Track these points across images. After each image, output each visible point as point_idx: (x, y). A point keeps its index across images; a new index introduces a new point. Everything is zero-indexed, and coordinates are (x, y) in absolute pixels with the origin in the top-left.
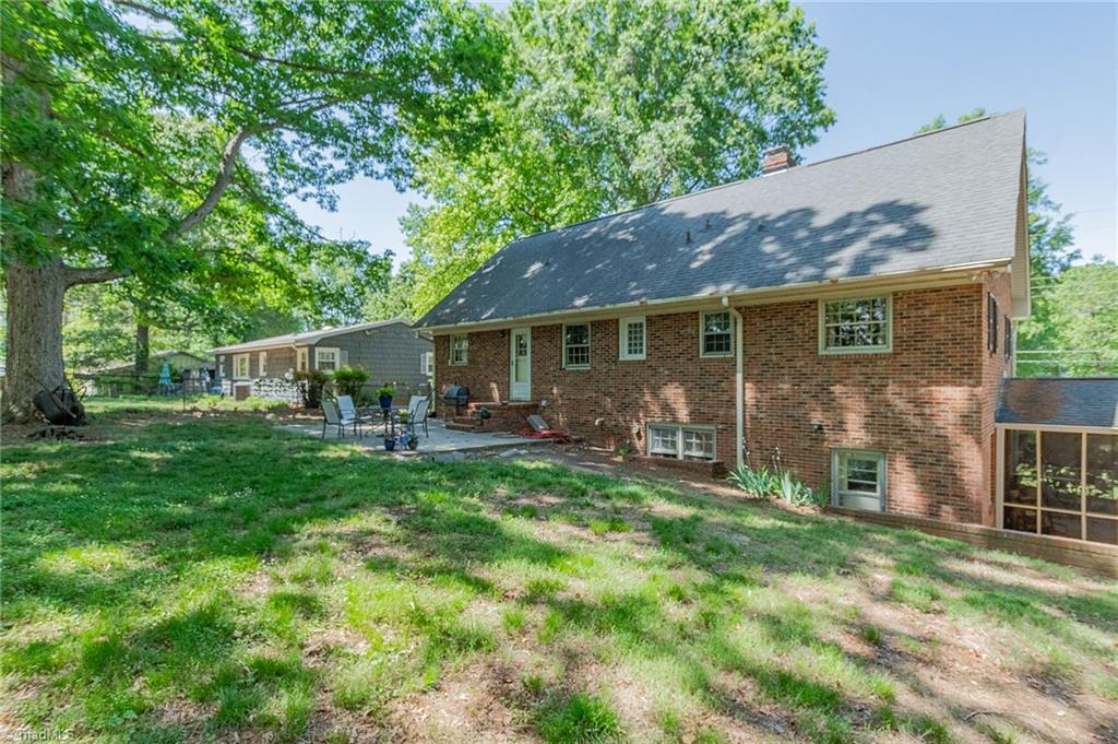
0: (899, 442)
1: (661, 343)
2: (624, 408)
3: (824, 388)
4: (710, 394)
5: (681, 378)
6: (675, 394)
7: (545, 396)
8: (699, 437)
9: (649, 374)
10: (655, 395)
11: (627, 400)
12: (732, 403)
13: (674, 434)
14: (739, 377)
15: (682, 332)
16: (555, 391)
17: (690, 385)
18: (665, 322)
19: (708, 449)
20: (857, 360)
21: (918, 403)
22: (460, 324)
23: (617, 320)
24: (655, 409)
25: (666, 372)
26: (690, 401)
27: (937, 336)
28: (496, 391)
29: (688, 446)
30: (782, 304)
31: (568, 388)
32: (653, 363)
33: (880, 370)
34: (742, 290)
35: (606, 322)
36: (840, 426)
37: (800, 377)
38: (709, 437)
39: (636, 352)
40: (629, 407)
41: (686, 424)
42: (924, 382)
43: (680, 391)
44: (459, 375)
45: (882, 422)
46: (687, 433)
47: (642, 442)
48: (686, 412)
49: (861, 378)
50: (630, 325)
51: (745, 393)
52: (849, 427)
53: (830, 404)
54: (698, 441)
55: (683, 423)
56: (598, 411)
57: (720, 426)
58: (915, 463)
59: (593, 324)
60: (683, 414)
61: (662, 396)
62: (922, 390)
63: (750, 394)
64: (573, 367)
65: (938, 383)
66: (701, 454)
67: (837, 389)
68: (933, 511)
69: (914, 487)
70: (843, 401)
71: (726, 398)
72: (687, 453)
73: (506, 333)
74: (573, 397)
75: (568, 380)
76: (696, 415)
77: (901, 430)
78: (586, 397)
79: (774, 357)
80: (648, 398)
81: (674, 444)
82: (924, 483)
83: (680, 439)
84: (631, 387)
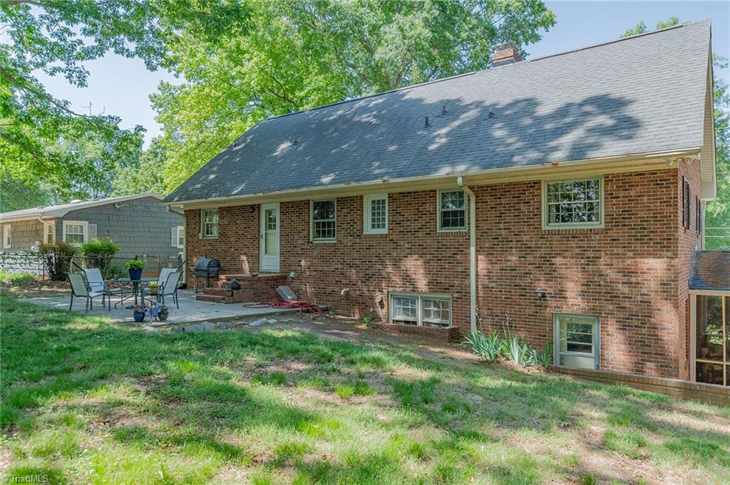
0: (611, 307)
1: (401, 218)
2: (367, 278)
3: (547, 260)
4: (447, 266)
5: (421, 251)
6: (414, 265)
7: (293, 268)
8: (436, 305)
9: (392, 248)
10: (396, 266)
11: (369, 272)
12: (466, 274)
13: (414, 302)
14: (473, 249)
15: (421, 208)
16: (303, 263)
17: (428, 257)
18: (406, 199)
19: (445, 316)
20: (574, 235)
21: (627, 272)
22: (210, 199)
23: (362, 197)
24: (397, 279)
25: (406, 245)
26: (428, 272)
27: (641, 214)
28: (246, 262)
29: (427, 314)
30: (510, 184)
31: (315, 261)
32: (394, 237)
33: (594, 244)
34: (475, 170)
35: (351, 199)
36: (561, 295)
37: (526, 250)
38: (445, 305)
39: (379, 227)
40: (372, 277)
41: (425, 293)
42: (631, 254)
43: (419, 263)
44: (209, 247)
45: (595, 289)
46: (426, 302)
47: (385, 310)
48: (424, 282)
49: (578, 251)
50: (373, 202)
51: (478, 265)
52: (568, 294)
53: (551, 276)
54: (436, 309)
55: (422, 292)
56: (344, 281)
57: (456, 295)
58: (624, 326)
59: (339, 200)
60: (422, 284)
61: (403, 268)
62: (629, 262)
63: (482, 265)
64: (320, 241)
65: (642, 256)
66: (438, 320)
67: (558, 261)
68: (639, 368)
69: (623, 347)
70: (564, 271)
71: (460, 269)
72: (426, 320)
73: (255, 208)
74: (320, 269)
75: (315, 253)
76: (434, 285)
77: (613, 297)
78: (332, 269)
79: (503, 232)
80: (390, 269)
81: (414, 312)
82: (630, 342)
83: (419, 307)
84: (374, 259)
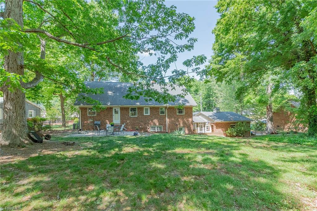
1: (153, 112)
2: (145, 124)
3: (178, 119)
4: (162, 121)
6: (156, 121)
7: (125, 123)
8: (159, 127)
9: (151, 118)
10: (152, 121)
13: (155, 127)
14: (167, 118)
15: (157, 111)
16: (128, 121)
17: (158, 119)
18: (154, 109)
19: (161, 129)
20: (181, 115)
21: (187, 120)
23: (143, 108)
24: (152, 124)
25: (154, 117)
26: (158, 122)
27: (189, 113)
28: (108, 122)
29: (157, 129)
30: (172, 107)
32: (151, 116)
33: (184, 117)
35: (141, 108)
36: (180, 124)
37: (175, 118)
38: (161, 127)
39: (146, 114)
40: (146, 123)
42: (188, 118)
45: (184, 123)
47: (149, 130)
49: (182, 118)
50: (145, 109)
51: (167, 120)
53: (178, 121)
55: (157, 126)
57: (164, 126)
58: (187, 128)
59: (138, 108)
60: (157, 124)
63: (168, 120)
64: (132, 116)
66: (160, 130)
67: (179, 119)
68: (189, 132)
70: (180, 121)
71: (165, 121)
73: (111, 108)
74: (133, 122)
75: (131, 119)
76: (160, 124)
77: (186, 124)
78: (136, 122)
79: (171, 115)
80: (150, 122)
81: (155, 129)
82: (188, 130)
83: (156, 128)
84: (147, 120)
